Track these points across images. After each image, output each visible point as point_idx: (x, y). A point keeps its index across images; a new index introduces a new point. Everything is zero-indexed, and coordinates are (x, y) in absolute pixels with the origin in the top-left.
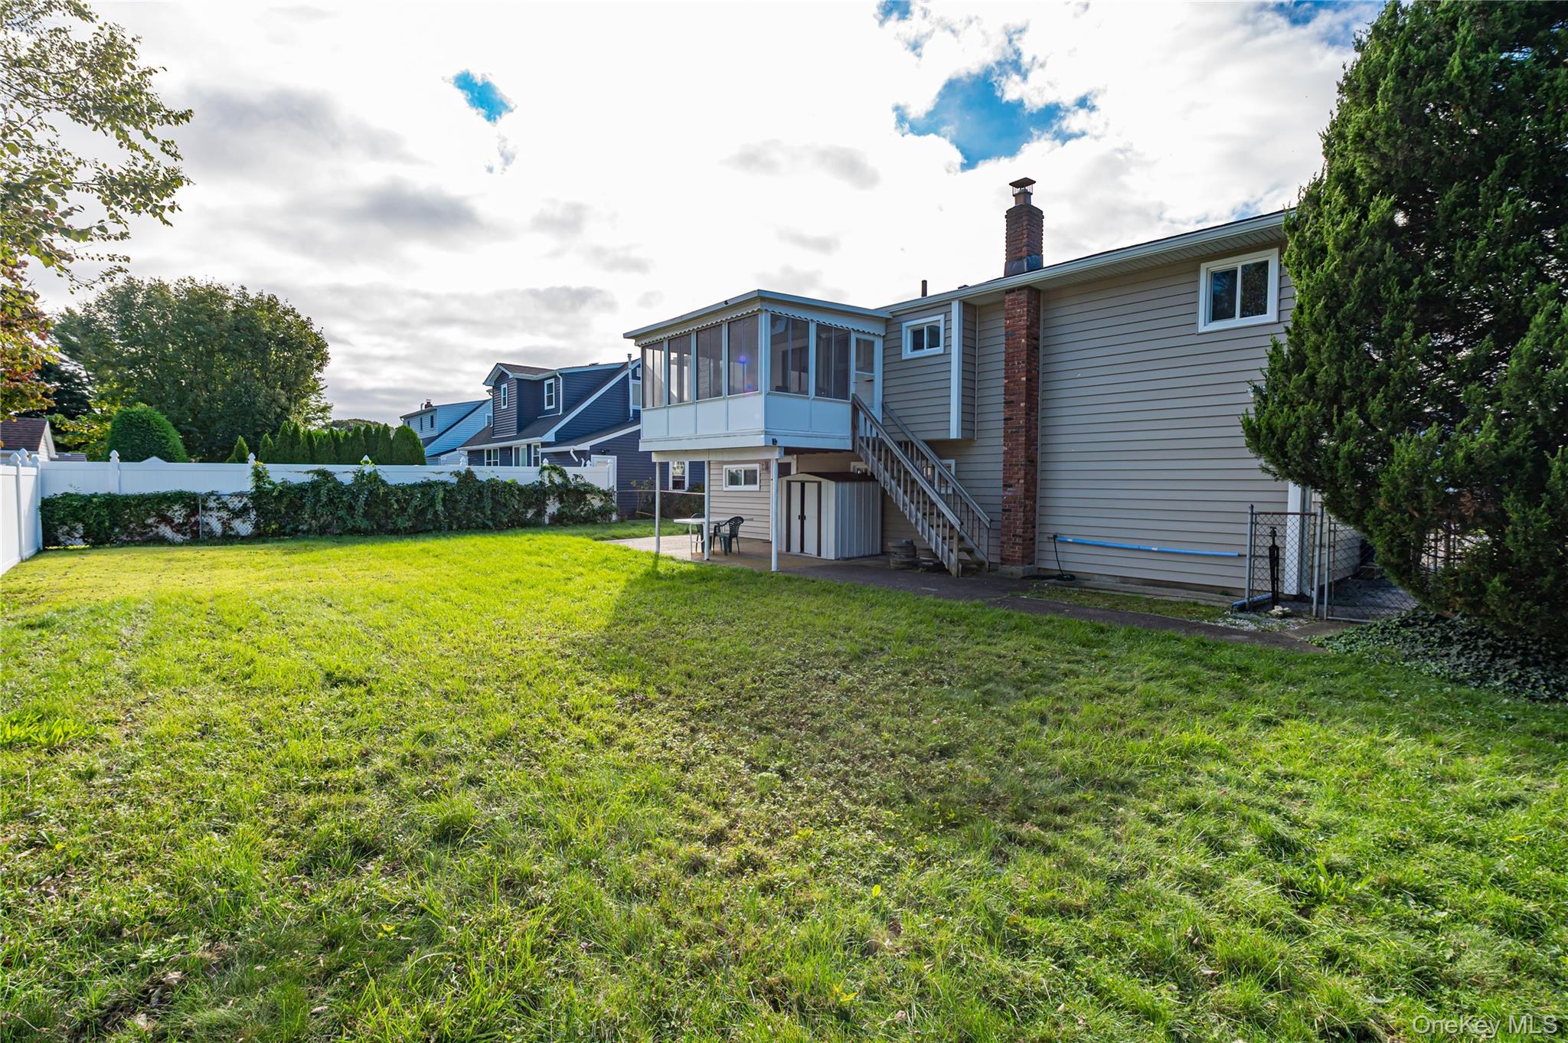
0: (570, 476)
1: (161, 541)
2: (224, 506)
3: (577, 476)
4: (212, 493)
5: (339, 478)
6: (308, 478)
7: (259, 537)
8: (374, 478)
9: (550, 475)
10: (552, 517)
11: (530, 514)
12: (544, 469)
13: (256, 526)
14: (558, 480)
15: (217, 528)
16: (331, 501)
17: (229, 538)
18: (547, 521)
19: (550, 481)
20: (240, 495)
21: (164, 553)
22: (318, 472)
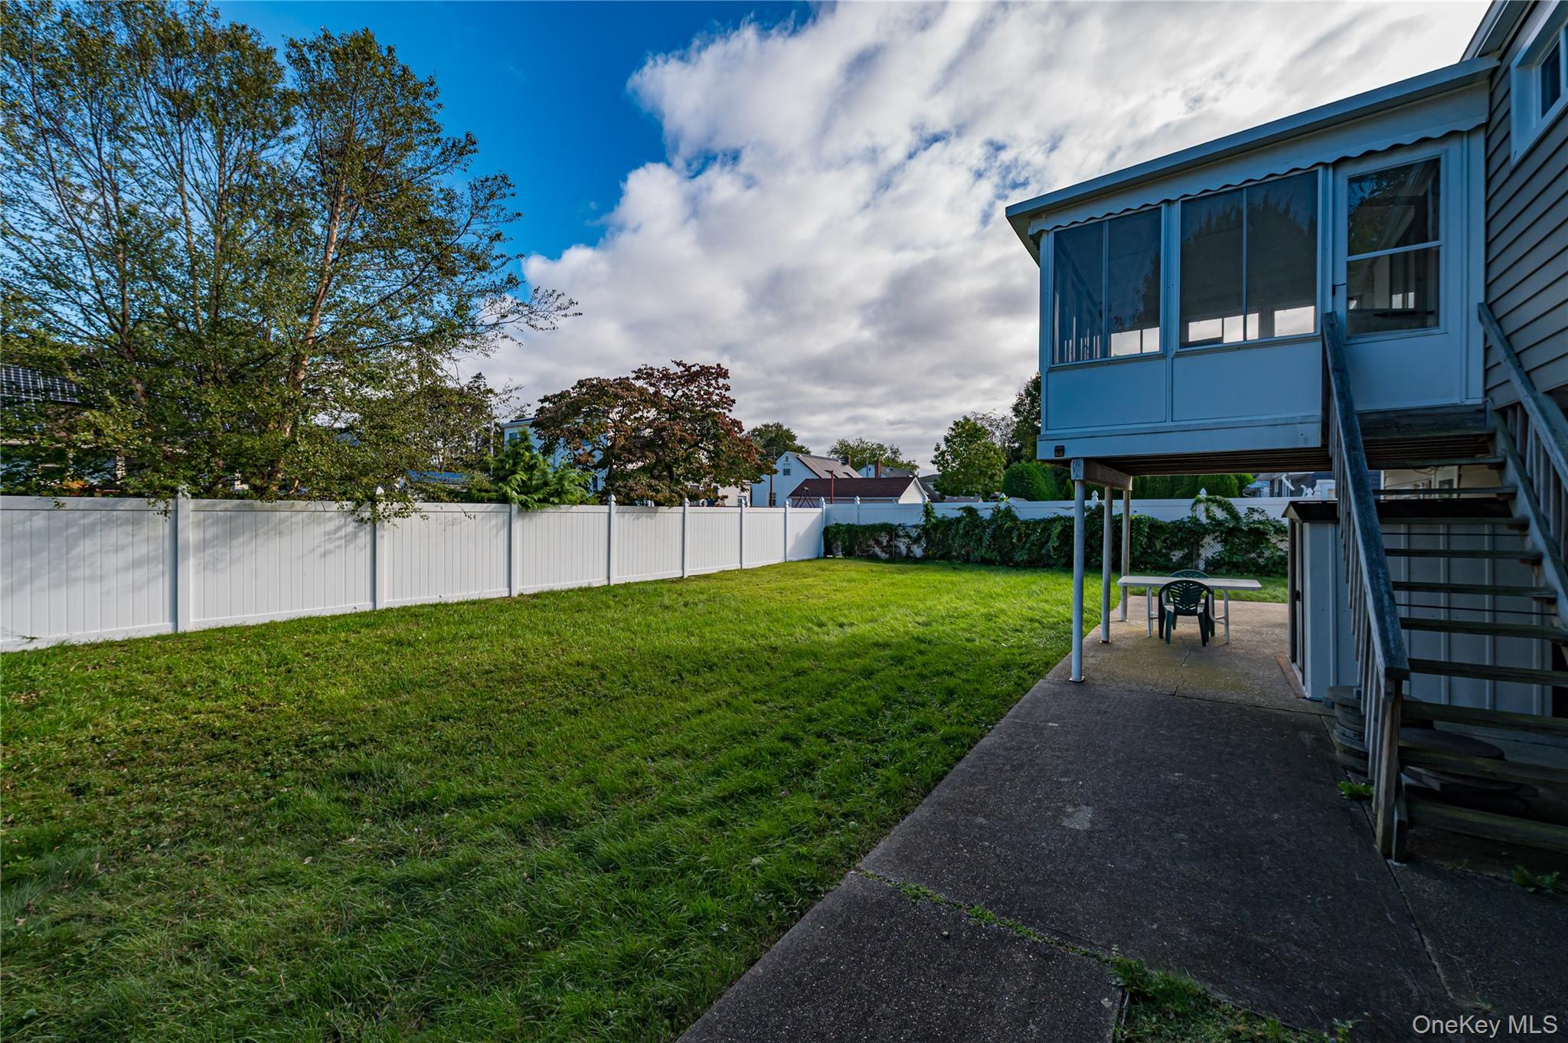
0: (1242, 511)
1: (874, 558)
2: (908, 536)
3: (1252, 510)
4: (900, 525)
5: (981, 513)
6: (958, 514)
7: (925, 560)
8: (1008, 513)
9: (1207, 510)
10: (1208, 563)
11: (1176, 555)
12: (1199, 501)
13: (925, 550)
14: (1220, 514)
15: (903, 549)
16: (967, 533)
17: (909, 559)
18: (1202, 566)
19: (1208, 517)
20: (916, 526)
21: (876, 567)
22: (965, 509)
